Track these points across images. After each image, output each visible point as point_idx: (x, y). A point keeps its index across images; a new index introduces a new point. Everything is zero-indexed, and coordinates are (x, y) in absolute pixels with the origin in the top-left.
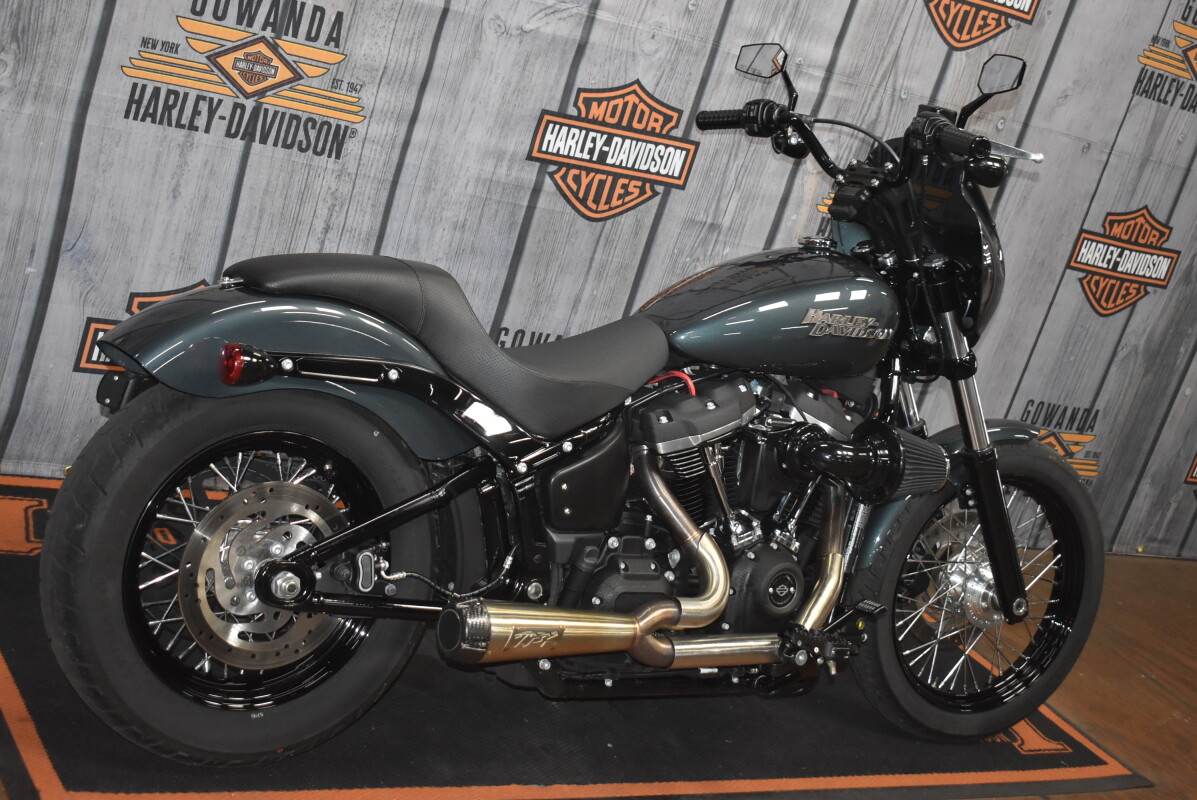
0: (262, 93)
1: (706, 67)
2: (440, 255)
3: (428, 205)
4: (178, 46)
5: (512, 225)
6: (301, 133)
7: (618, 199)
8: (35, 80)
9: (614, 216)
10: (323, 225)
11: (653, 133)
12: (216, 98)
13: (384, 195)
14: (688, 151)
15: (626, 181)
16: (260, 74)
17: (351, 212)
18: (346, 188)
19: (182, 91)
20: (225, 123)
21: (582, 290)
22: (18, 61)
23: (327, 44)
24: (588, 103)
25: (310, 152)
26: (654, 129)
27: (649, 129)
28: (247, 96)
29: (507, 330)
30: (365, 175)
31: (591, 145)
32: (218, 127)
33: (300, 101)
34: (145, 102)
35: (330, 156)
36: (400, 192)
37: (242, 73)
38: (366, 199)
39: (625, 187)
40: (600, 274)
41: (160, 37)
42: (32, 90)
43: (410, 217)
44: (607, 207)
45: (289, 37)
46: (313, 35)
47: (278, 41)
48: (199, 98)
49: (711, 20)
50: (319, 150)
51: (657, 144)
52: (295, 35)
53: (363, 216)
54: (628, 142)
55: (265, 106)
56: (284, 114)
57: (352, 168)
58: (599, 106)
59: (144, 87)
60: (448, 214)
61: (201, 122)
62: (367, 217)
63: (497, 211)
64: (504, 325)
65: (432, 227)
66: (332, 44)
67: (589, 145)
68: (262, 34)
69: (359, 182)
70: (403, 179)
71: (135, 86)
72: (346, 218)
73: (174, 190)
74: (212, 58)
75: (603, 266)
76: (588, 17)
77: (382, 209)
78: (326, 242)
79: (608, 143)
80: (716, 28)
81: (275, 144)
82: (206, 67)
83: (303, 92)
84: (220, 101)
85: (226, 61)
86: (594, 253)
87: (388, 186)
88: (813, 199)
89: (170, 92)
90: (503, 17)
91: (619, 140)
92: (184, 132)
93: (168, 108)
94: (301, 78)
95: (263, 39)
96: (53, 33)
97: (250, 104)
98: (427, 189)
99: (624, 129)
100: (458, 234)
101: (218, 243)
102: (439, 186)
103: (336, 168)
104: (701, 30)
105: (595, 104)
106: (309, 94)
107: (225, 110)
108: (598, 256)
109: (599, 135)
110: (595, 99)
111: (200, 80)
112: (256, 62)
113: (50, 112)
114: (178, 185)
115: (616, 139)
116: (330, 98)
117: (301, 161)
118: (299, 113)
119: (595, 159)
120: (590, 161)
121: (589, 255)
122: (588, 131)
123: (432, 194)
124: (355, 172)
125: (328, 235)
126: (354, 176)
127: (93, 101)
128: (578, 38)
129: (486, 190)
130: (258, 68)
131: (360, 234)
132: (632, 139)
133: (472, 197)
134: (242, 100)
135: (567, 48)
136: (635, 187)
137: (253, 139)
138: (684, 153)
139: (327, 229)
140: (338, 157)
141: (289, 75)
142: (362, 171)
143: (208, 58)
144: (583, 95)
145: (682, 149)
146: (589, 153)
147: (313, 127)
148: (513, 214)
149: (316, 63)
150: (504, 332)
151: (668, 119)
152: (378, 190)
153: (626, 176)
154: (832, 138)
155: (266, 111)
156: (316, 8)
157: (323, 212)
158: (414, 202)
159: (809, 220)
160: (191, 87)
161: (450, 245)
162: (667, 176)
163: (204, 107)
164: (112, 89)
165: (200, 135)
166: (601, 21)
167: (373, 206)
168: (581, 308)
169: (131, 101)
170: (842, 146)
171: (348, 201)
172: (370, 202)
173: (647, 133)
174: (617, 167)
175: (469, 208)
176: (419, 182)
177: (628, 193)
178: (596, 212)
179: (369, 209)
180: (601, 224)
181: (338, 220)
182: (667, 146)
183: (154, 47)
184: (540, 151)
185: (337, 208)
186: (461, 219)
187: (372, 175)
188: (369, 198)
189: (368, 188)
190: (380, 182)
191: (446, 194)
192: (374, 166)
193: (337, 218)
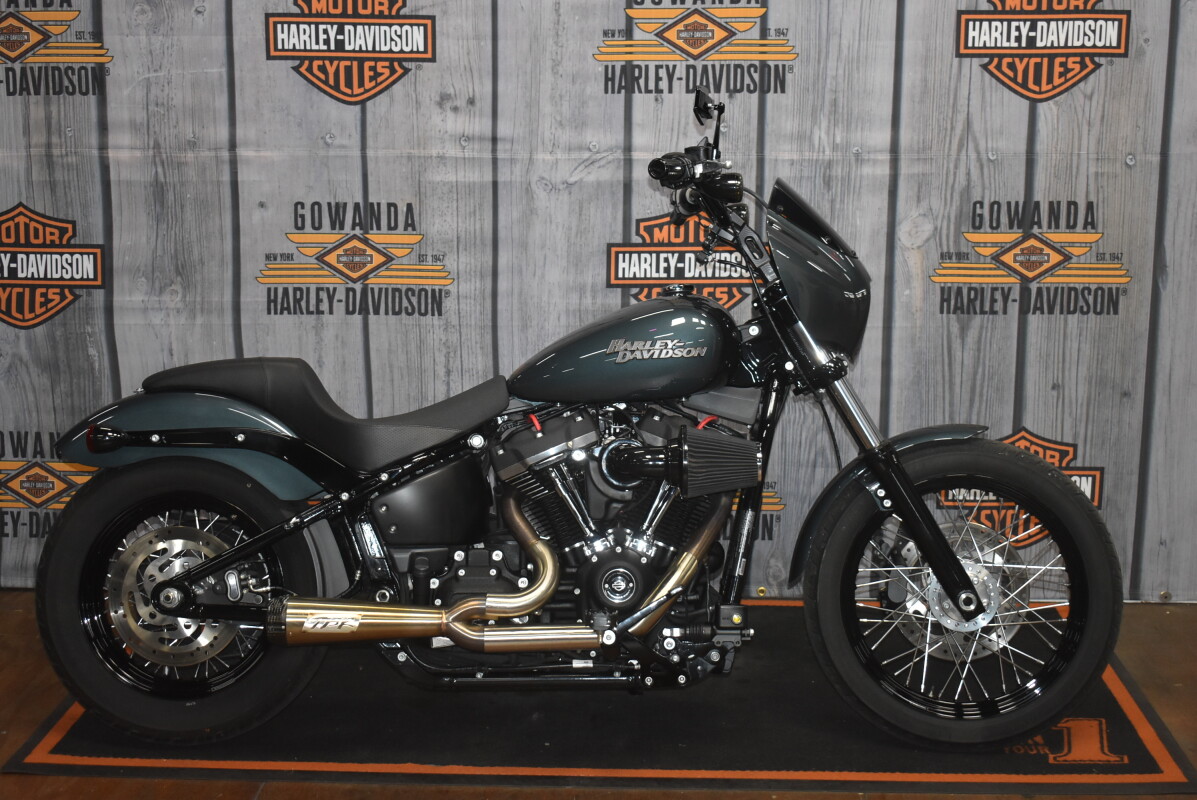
0: (365, 277)
1: (757, 177)
3: (529, 339)
4: (292, 255)
6: (405, 301)
8: (198, 299)
10: (444, 370)
12: (331, 287)
13: (489, 338)
16: (360, 263)
17: (465, 356)
18: (454, 338)
19: (304, 287)
20: (343, 304)
22: (184, 288)
23: (406, 229)
24: (649, 230)
25: (416, 315)
28: (354, 281)
30: (467, 325)
31: (665, 265)
32: (339, 308)
33: (397, 277)
34: (279, 300)
35: (433, 315)
36: (502, 334)
37: (346, 265)
38: (474, 343)
39: (711, 294)
41: (278, 251)
42: (198, 307)
43: (517, 352)
45: (375, 231)
46: (393, 225)
47: (367, 236)
48: (318, 290)
49: (748, 135)
50: (423, 311)
52: (379, 228)
53: (476, 357)
55: (370, 286)
56: (387, 289)
57: (454, 321)
58: (661, 230)
59: (276, 289)
61: (325, 306)
62: (480, 358)
66: (410, 229)
67: (663, 265)
68: (352, 233)
69: (464, 331)
70: (500, 321)
71: (269, 290)
72: (462, 360)
73: (319, 361)
74: (320, 258)
76: (625, 160)
77: (490, 349)
78: (451, 383)
79: (681, 260)
80: (755, 140)
81: (387, 313)
82: (316, 266)
83: (397, 270)
84: (335, 289)
85: (331, 259)
87: (489, 330)
88: (923, 272)
89: (295, 290)
90: (546, 176)
91: (692, 256)
92: (314, 317)
93: (297, 301)
94: (392, 259)
95: (355, 237)
96: (203, 264)
97: (358, 287)
98: (525, 327)
101: (363, 396)
102: (534, 323)
103: (442, 323)
104: (740, 146)
105: (656, 230)
106: (403, 270)
107: (340, 295)
109: (670, 255)
110: (656, 226)
111: (315, 276)
112: (354, 254)
113: (215, 320)
114: (320, 357)
115: (688, 255)
116: (420, 270)
117: (411, 323)
118: (399, 286)
119: (672, 275)
122: (658, 253)
123: (530, 331)
124: (458, 323)
125: (451, 377)
126: (458, 327)
127: (243, 306)
128: (621, 178)
129: (578, 320)
130: (357, 259)
131: (477, 372)
134: (351, 285)
135: (614, 189)
136: (722, 292)
137: (368, 313)
139: (448, 373)
140: (440, 314)
141: (382, 259)
142: (464, 322)
143: (317, 259)
144: (642, 225)
146: (665, 272)
147: (413, 295)
149: (402, 246)
152: (482, 335)
153: (709, 285)
154: (921, 212)
155: (372, 289)
156: (390, 205)
157: (441, 359)
158: (516, 339)
159: (926, 292)
160: (312, 283)
163: (324, 295)
164: (254, 296)
165: (326, 317)
166: (638, 160)
167: (482, 348)
169: (269, 301)
170: (937, 217)
171: (459, 348)
172: (478, 345)
174: (697, 279)
176: (515, 323)
177: (716, 300)
179: (479, 351)
181: (455, 365)
183: (275, 259)
184: (617, 278)
185: (452, 354)
187: (473, 323)
188: (476, 343)
189: (473, 334)
190: (482, 328)
191: (542, 328)
192: (473, 316)
193: (454, 362)
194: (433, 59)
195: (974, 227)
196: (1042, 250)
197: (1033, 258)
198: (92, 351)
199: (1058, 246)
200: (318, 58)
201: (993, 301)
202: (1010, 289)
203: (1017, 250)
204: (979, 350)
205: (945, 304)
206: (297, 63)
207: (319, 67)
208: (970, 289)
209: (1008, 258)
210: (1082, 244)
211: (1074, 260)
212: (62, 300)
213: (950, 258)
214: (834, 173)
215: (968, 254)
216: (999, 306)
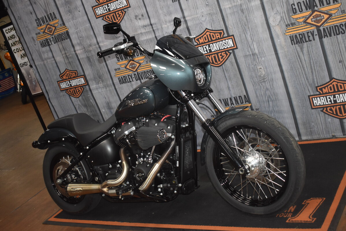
0: (137, 70)
1: (221, 15)
6: (147, 74)
7: (221, 59)
8: (106, 84)
9: (223, 63)
11: (219, 39)
12: (131, 74)
14: (232, 38)
15: (220, 54)
16: (134, 67)
19: (125, 76)
20: (135, 78)
21: (228, 85)
22: (102, 82)
24: (198, 40)
26: (218, 38)
27: (217, 38)
28: (135, 72)
31: (206, 49)
32: (134, 79)
33: (143, 68)
34: (121, 80)
37: (131, 68)
39: (221, 55)
40: (230, 79)
41: (117, 68)
42: (106, 86)
44: (220, 62)
45: (134, 57)
47: (133, 59)
48: (128, 76)
49: (214, 3)
51: (222, 41)
52: (135, 56)
54: (214, 44)
55: (139, 72)
56: (142, 72)
58: (201, 39)
59: (120, 78)
66: (142, 55)
67: (205, 49)
68: (130, 59)
71: (118, 78)
74: (126, 67)
75: (229, 77)
76: (184, 21)
79: (209, 47)
80: (217, 4)
81: (145, 79)
82: (126, 70)
83: (143, 66)
86: (225, 74)
88: (282, 32)
90: (167, 32)
91: (212, 45)
92: (130, 83)
93: (125, 80)
94: (141, 64)
95: (131, 60)
96: (103, 75)
97: (136, 73)
99: (211, 41)
104: (214, 7)
105: (200, 39)
106: (144, 66)
107: (133, 76)
108: (226, 75)
109: (206, 46)
110: (199, 38)
111: (126, 72)
112: (132, 65)
113: (111, 88)
115: (211, 45)
116: (148, 65)
118: (145, 71)
120: (208, 53)
121: (224, 76)
122: (203, 46)
127: (115, 84)
128: (186, 27)
132: (215, 43)
134: (134, 73)
135: (185, 30)
136: (224, 54)
137: (141, 80)
138: (231, 39)
143: (125, 68)
145: (230, 39)
146: (206, 51)
147: (149, 72)
151: (220, 33)
153: (220, 52)
154: (275, 13)
155: (139, 73)
159: (285, 39)
160: (126, 74)
162: (230, 47)
164: (116, 81)
165: (132, 82)
166: (188, 20)
168: (231, 89)
169: (119, 81)
170: (280, 13)
173: (218, 40)
174: (215, 51)
177: (223, 56)
178: (218, 64)
180: (221, 67)
182: (225, 40)
194: (130, 7)
195: (294, 13)
196: (320, 15)
197: (318, 18)
198: (91, 101)
199: (326, 12)
200: (106, 15)
201: (309, 37)
202: (313, 31)
203: (312, 17)
204: (309, 54)
205: (293, 41)
206: (102, 17)
207: (107, 17)
208: (299, 35)
209: (309, 21)
210: (334, 9)
211: (333, 15)
212: (81, 90)
213: (289, 26)
214: (243, 8)
215: (295, 23)
216: (311, 38)
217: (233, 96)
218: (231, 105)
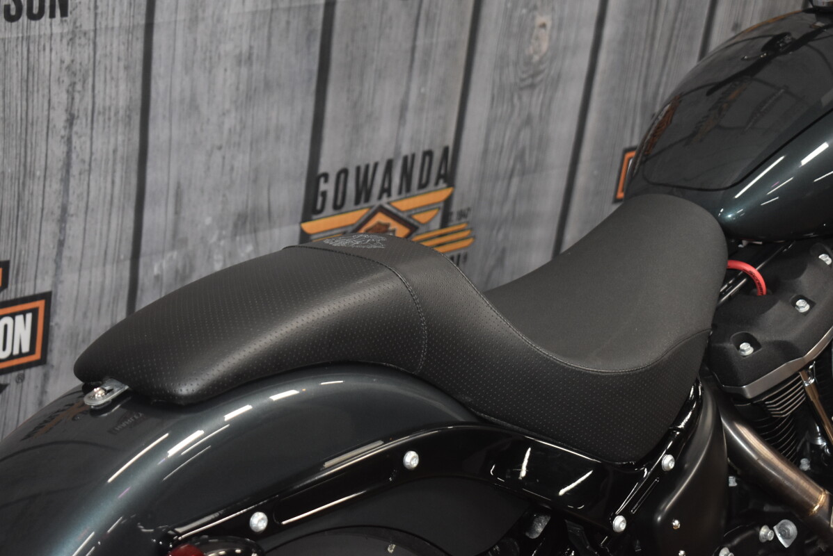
2: (227, 105)
3: (199, 43)
5: (310, 34)
10: (64, 117)
13: (139, 46)
17: (99, 86)
18: (84, 54)
21: (407, 93)
25: (24, 18)
29: (326, 176)
30: (106, 27)
35: (52, 15)
36: (159, 37)
38: (115, 62)
40: (425, 64)
43: (179, 67)
50: (35, 11)
53: (117, 86)
57: (87, 25)
60: (228, 47)
62: (122, 87)
63: (288, 23)
64: (322, 170)
65: (210, 72)
69: (101, 40)
70: (159, 18)
72: (94, 97)
75: (428, 52)
77: (138, 68)
78: (74, 139)
86: (415, 39)
87: (140, 34)
98: (194, 21)
100: (244, 71)
102: (209, 11)
103: (66, 30)
108: (420, 43)
117: (14, 35)
121: (408, 45)
123: (201, 27)
124: (92, 27)
125: (75, 128)
126: (92, 34)
131: (117, 113)
133: (254, 13)
139: (71, 121)
140: (64, 13)
142: (102, 22)
148: (309, 21)
150: (322, 180)
152: (129, 44)
157: (60, 97)
158: (179, 44)
161: (237, 89)
167: (127, 68)
168: (410, 116)
171: (91, 73)
172: (122, 64)
175: (253, 30)
176: (182, 16)
179: (122, 74)
181: (83, 103)
185: (79, 87)
186: (245, 48)
187: (117, 24)
188: (119, 59)
189: (115, 45)
190: (130, 31)
191: (219, 20)
192: (117, 13)
193: (81, 100)
217: (406, 150)
218: (380, 197)
